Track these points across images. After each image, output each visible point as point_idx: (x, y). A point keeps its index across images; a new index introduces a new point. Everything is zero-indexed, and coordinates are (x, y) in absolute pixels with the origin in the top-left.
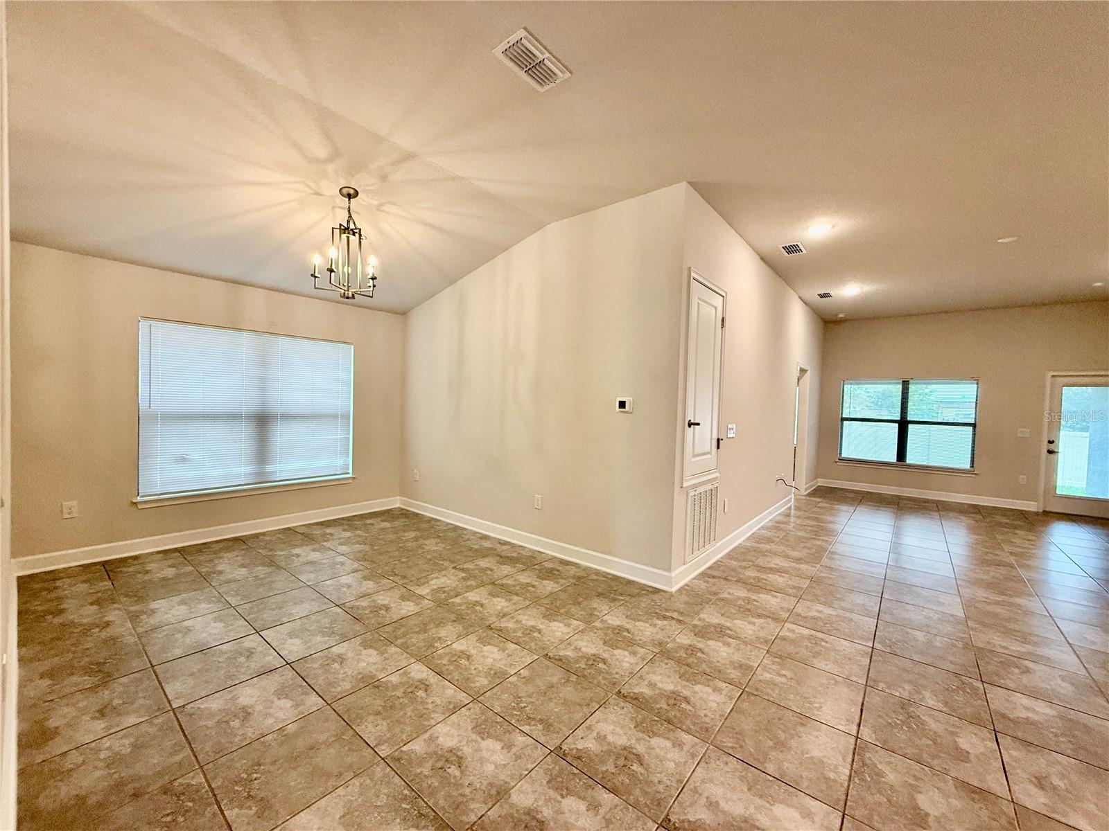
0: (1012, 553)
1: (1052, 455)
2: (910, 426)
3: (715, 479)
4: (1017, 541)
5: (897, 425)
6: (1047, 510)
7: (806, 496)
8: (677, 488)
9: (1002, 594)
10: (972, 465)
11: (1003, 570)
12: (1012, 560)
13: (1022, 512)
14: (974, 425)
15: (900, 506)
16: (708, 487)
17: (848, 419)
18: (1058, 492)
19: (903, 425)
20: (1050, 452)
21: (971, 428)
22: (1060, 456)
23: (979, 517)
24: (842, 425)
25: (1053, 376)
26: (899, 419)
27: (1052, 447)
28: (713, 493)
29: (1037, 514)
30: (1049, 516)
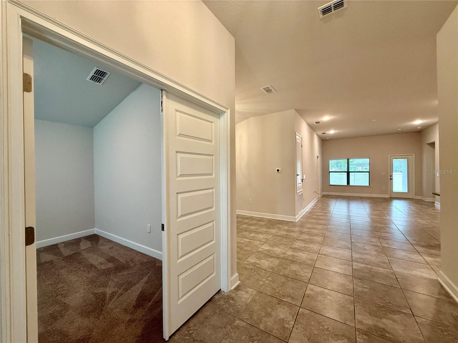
0: (382, 208)
1: (391, 180)
2: (350, 173)
3: (302, 191)
4: (383, 205)
5: (346, 173)
6: (391, 197)
7: (321, 197)
8: (296, 193)
9: (379, 216)
10: (369, 184)
11: (379, 212)
12: (382, 209)
13: (384, 198)
14: (369, 172)
15: (349, 199)
16: (301, 193)
17: (331, 172)
18: (394, 191)
19: (348, 173)
20: (391, 179)
21: (368, 173)
22: (394, 180)
23: (372, 200)
24: (329, 174)
25: (390, 156)
26: (347, 171)
27: (391, 178)
28: (302, 194)
29: (389, 198)
30: (392, 199)
